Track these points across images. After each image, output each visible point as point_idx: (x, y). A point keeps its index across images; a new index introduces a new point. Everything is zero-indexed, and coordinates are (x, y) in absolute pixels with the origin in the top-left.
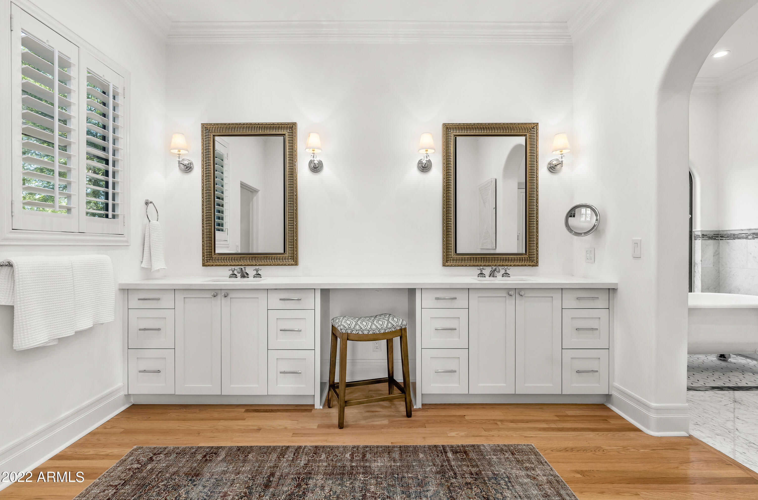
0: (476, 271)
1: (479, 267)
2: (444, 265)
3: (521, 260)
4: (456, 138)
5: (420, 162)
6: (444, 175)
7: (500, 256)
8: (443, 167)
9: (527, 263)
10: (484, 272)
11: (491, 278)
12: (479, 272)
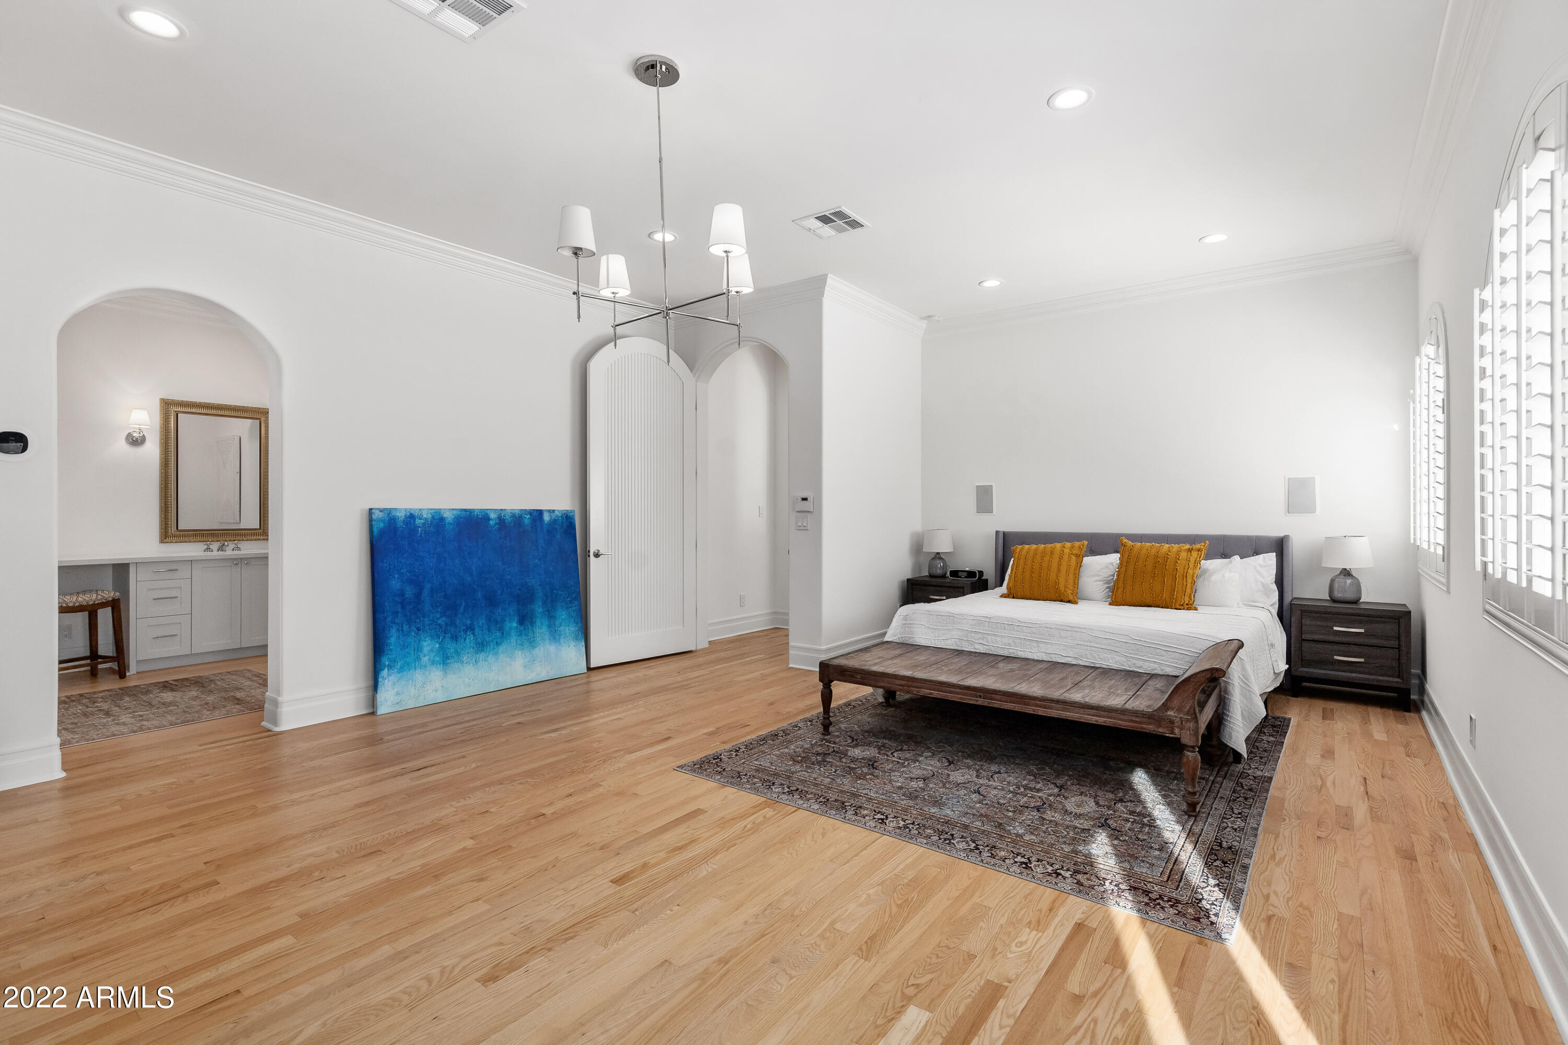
0: (202, 546)
1: (204, 543)
2: (162, 542)
3: (255, 534)
4: (177, 414)
5: (129, 435)
6: (161, 451)
7: (230, 532)
8: (161, 443)
9: (262, 538)
10: (211, 547)
11: (220, 552)
12: (206, 547)
